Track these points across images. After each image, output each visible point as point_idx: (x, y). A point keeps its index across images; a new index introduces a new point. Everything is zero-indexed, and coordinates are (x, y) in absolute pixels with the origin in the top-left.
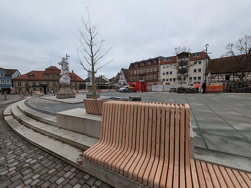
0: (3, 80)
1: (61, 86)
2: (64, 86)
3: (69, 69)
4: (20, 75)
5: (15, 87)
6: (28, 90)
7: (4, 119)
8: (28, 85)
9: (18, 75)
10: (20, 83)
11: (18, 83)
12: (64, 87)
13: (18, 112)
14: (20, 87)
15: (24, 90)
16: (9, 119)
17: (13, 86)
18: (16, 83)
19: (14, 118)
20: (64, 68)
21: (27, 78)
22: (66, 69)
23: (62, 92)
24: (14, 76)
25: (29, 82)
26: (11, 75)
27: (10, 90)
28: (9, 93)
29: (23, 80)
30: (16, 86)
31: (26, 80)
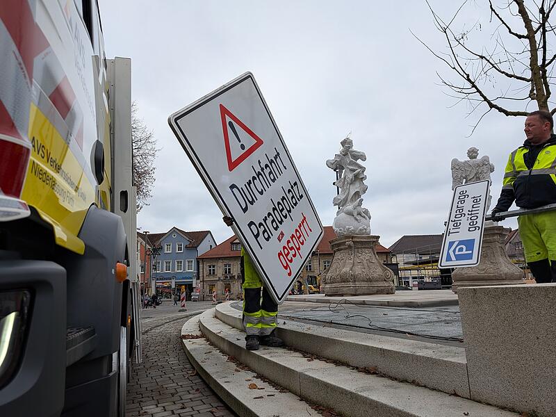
0: (181, 262)
1: (339, 245)
2: (349, 242)
3: (365, 178)
4: (214, 246)
5: (201, 278)
6: (228, 288)
7: (183, 347)
8: (229, 272)
9: (211, 246)
10: (212, 269)
11: (208, 269)
12: (350, 247)
13: (218, 325)
14: (212, 278)
15: (219, 287)
16: (197, 346)
17: (198, 278)
18: (205, 268)
19: (212, 344)
20: (351, 176)
21: (227, 253)
22: (356, 177)
23: (346, 269)
24: (203, 248)
25: (232, 263)
26: (196, 247)
27: (190, 288)
28: (189, 298)
29: (219, 258)
30: (205, 275)
31: (225, 258)
